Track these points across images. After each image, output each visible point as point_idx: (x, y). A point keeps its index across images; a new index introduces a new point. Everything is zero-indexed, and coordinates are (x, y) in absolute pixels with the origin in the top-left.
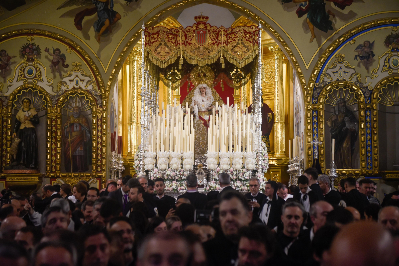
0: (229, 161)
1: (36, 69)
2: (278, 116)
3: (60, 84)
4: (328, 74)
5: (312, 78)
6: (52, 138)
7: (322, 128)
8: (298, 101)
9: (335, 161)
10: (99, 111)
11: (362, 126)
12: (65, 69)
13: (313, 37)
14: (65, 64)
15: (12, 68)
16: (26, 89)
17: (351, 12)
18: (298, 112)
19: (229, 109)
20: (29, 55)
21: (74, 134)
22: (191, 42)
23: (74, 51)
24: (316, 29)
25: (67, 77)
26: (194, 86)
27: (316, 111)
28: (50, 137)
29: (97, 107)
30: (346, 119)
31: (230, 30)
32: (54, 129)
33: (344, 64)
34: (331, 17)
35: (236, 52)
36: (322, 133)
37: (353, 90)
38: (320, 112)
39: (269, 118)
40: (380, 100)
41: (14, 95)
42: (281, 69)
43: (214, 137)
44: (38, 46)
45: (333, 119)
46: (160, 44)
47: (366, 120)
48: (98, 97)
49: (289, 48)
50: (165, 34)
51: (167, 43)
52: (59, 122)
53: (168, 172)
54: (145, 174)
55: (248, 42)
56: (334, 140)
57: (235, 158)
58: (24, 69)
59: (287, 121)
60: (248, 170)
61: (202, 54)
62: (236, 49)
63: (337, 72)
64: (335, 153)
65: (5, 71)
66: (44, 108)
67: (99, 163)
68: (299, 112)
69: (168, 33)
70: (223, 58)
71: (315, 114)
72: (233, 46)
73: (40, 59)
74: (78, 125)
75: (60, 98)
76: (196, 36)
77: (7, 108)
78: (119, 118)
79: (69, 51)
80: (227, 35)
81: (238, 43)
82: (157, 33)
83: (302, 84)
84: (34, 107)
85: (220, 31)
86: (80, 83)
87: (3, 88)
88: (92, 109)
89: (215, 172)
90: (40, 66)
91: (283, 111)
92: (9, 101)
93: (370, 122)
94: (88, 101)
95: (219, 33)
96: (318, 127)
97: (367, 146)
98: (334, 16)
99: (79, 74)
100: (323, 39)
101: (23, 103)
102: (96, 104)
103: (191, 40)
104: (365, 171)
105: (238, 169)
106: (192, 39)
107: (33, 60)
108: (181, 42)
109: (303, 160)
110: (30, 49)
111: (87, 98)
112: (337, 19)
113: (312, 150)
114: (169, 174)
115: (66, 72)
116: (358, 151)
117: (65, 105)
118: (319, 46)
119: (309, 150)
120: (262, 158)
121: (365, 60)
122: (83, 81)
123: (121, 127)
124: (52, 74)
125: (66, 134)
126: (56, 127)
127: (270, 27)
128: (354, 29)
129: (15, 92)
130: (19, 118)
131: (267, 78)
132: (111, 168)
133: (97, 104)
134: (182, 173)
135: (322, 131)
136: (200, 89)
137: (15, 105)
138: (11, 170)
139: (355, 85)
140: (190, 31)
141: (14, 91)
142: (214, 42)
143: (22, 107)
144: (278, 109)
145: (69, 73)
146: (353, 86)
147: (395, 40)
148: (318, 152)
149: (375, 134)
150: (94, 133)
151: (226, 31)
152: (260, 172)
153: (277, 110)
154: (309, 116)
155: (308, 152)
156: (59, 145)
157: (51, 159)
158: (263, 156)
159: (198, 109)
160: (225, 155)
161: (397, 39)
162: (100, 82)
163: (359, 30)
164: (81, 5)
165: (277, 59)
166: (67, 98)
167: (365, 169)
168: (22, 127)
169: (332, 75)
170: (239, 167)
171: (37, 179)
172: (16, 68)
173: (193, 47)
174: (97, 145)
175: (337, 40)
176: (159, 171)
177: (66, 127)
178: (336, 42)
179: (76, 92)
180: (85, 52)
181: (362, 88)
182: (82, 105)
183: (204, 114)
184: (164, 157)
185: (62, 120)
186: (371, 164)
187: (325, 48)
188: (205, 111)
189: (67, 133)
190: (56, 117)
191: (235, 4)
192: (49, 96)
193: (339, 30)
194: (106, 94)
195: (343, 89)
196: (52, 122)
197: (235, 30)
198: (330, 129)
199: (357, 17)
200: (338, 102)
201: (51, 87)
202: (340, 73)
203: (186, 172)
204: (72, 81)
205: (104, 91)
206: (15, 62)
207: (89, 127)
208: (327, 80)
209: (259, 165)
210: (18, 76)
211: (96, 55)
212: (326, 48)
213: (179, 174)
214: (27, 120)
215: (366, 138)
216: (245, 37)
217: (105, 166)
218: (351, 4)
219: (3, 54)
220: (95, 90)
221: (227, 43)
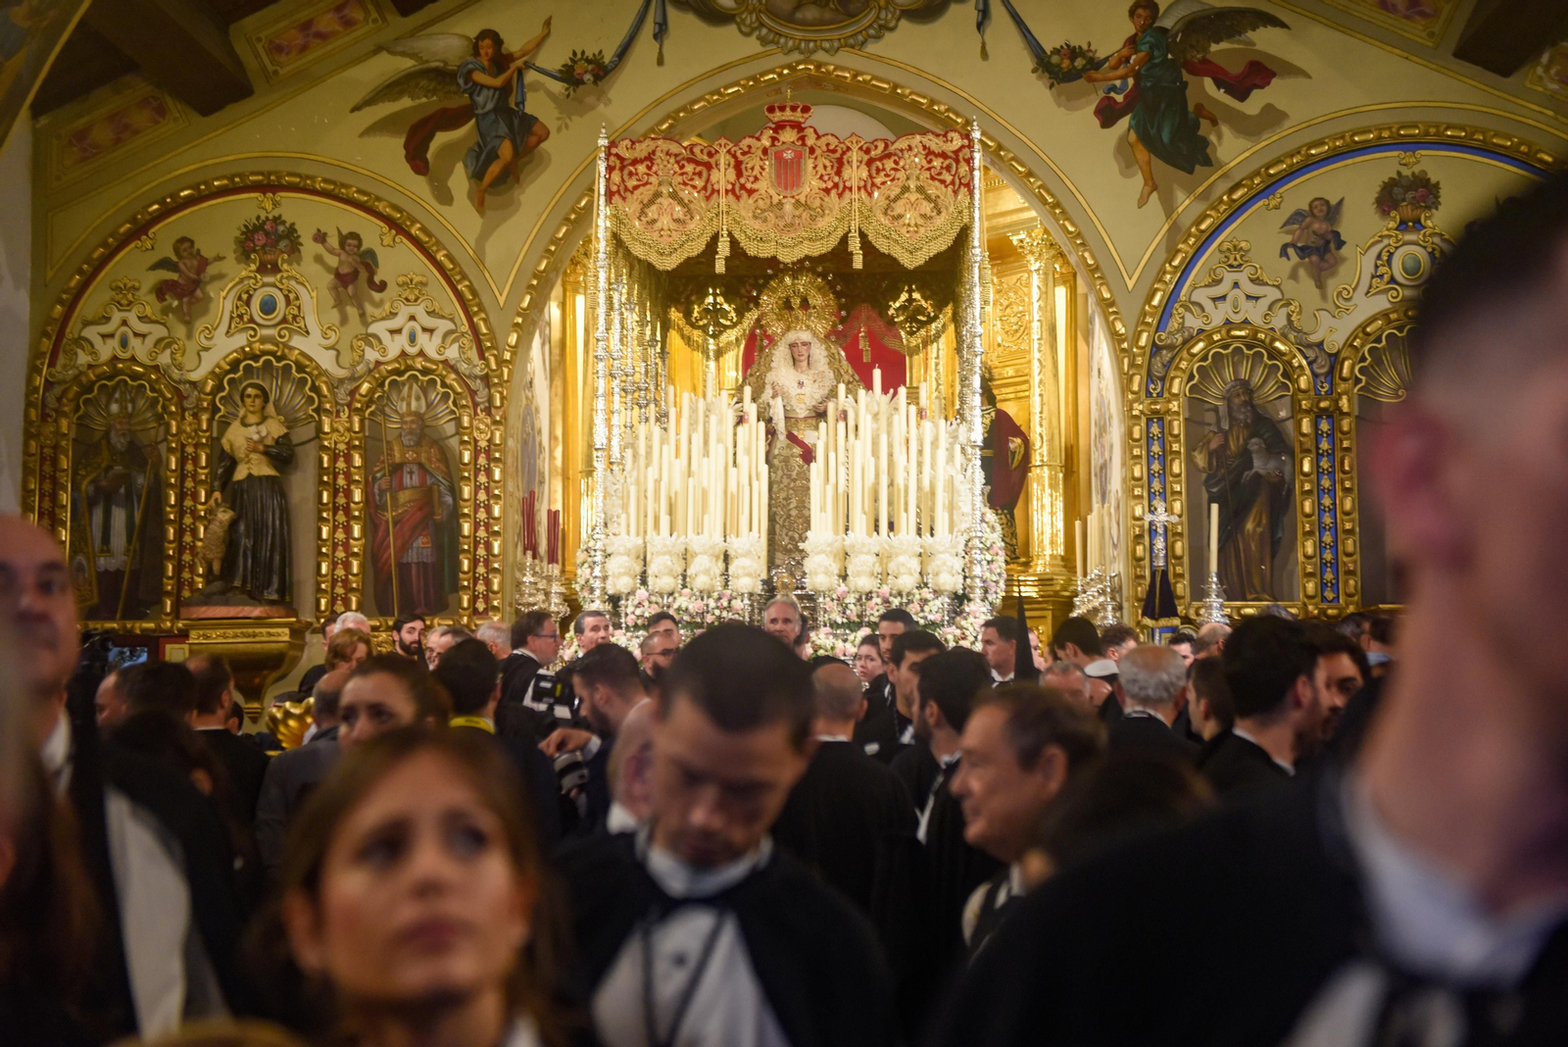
0: (877, 565)
1: (287, 297)
2: (1041, 447)
3: (359, 343)
4: (1194, 303)
5: (1145, 318)
6: (335, 510)
7: (1179, 475)
8: (1102, 396)
9: (1219, 575)
10: (482, 427)
11: (1306, 468)
12: (377, 296)
13: (1148, 189)
14: (377, 279)
15: (212, 295)
16: (256, 358)
17: (1269, 109)
18: (1103, 430)
19: (878, 404)
20: (265, 253)
21: (404, 496)
22: (755, 186)
23: (404, 240)
24: (1158, 164)
25: (383, 319)
26: (771, 339)
27: (1159, 419)
28: (330, 505)
29: (476, 414)
30: (1255, 444)
31: (881, 146)
32: (341, 481)
33: (1247, 271)
34: (1204, 124)
35: (900, 216)
36: (1177, 488)
37: (1274, 354)
38: (1170, 422)
39: (1014, 453)
40: (1363, 384)
41: (218, 377)
42: (1050, 301)
43: (830, 489)
44: (293, 224)
45: (1214, 445)
46: (657, 195)
47: (1318, 448)
48: (478, 381)
49: (1073, 224)
50: (672, 160)
51: (677, 189)
52: (357, 461)
53: (682, 601)
54: (608, 607)
55: (937, 183)
56: (1215, 507)
57: (897, 555)
58: (250, 297)
59: (1070, 464)
60: (937, 593)
61: (792, 225)
62: (899, 208)
63: (1223, 298)
64: (1220, 550)
65: (190, 303)
66: (312, 416)
67: (481, 588)
68: (1105, 431)
69: (683, 159)
70: (857, 235)
71: (1155, 429)
72: (888, 198)
73: (299, 264)
74: (415, 468)
75: (358, 387)
76: (770, 165)
77: (195, 416)
78: (552, 457)
79: (387, 240)
80: (869, 163)
81: (905, 189)
82: (646, 159)
83: (1115, 338)
84: (278, 414)
85: (849, 149)
86: (423, 339)
87: (183, 355)
88: (458, 420)
89: (833, 600)
90: (299, 288)
91: (1056, 432)
92: (202, 396)
93: (1331, 455)
94: (446, 396)
95: (845, 157)
96: (1164, 469)
97: (1322, 528)
98: (1214, 123)
99: (419, 311)
100: (1180, 195)
101: (243, 401)
102: (470, 404)
103: (756, 179)
104: (1317, 608)
105: (907, 590)
106: (759, 176)
107: (276, 269)
108: (722, 186)
109: (1118, 575)
110: (267, 234)
111: (444, 385)
112: (1225, 129)
113: (1147, 543)
114: (684, 607)
115: (378, 305)
116: (1292, 547)
117: (376, 406)
118: (1168, 216)
119: (1139, 544)
120: (982, 556)
121: (1315, 258)
122: (431, 331)
123: (558, 485)
124: (335, 310)
125: (377, 498)
126: (348, 475)
127: (1013, 159)
128: (1278, 161)
129: (220, 368)
130: (231, 446)
131: (1007, 333)
132: (519, 604)
133: (476, 405)
134: (725, 604)
135: (1180, 482)
136: (792, 346)
137: (222, 407)
138: (204, 609)
139: (1283, 339)
140: (753, 150)
141: (218, 366)
142: (830, 185)
143: (242, 412)
144: (1041, 425)
145: (387, 306)
146: (1276, 340)
147: (1409, 195)
148: (1166, 548)
149: (1347, 491)
150: (466, 495)
151: (868, 151)
152: (978, 600)
153: (1038, 429)
154: (1136, 435)
155: (1135, 550)
156: (357, 531)
157: (333, 575)
158: (988, 549)
159: (786, 410)
160: (863, 545)
161: (1416, 191)
162: (484, 335)
163: (1293, 165)
164: (426, 96)
165: (1038, 270)
166: (382, 385)
167: (1313, 601)
168: (240, 474)
169: (1208, 305)
170: (907, 582)
171: (284, 635)
172: (223, 294)
173: (760, 201)
174: (476, 531)
175: (1225, 198)
176: (653, 599)
177: (378, 475)
178: (1221, 201)
179: (409, 368)
180: (438, 243)
181: (1303, 346)
182: (429, 405)
183: (802, 426)
184: (669, 553)
185: (366, 451)
186: (1335, 587)
187: (1186, 221)
188: (806, 418)
189: (382, 492)
190: (347, 444)
191: (902, 87)
192: (324, 379)
193: (1232, 164)
194: (502, 372)
195: (1245, 351)
196: (334, 458)
197: (897, 145)
198: (1204, 476)
199: (1287, 124)
200: (1228, 391)
201: (334, 353)
202: (1236, 300)
203: (739, 600)
204: (399, 331)
205: (497, 364)
206: (220, 276)
207: (448, 475)
208: (1193, 322)
209: (973, 578)
210: (232, 318)
211: (471, 252)
212: (1188, 223)
213: (717, 608)
214: (255, 451)
215: (1320, 504)
216: (929, 169)
217: (499, 595)
218: (1268, 83)
219: (185, 250)
220: (468, 361)
221: (868, 187)
